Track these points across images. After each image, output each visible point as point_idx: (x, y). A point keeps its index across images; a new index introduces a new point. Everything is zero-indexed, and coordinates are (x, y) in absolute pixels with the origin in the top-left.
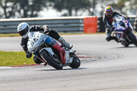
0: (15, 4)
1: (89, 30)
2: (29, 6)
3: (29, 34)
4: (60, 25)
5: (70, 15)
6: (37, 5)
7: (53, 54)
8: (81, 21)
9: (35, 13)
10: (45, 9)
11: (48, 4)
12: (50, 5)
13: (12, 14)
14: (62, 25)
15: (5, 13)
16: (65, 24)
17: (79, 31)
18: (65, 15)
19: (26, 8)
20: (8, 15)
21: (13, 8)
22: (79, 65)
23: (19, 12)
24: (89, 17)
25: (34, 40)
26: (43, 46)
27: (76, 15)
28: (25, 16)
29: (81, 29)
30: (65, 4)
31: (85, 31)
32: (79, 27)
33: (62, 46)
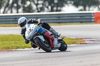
0: (45, 2)
1: (98, 21)
2: (54, 4)
3: (27, 26)
4: (78, 18)
5: (85, 10)
6: (61, 2)
7: (44, 40)
8: (93, 15)
9: (59, 8)
10: (66, 6)
11: (69, 2)
12: (71, 3)
13: (42, 9)
14: (79, 18)
15: (37, 9)
16: (81, 17)
17: (91, 22)
18: (81, 10)
19: (52, 5)
20: (39, 10)
21: (43, 5)
22: (66, 49)
23: (48, 7)
24: (98, 12)
25: (30, 30)
26: (37, 34)
27: (89, 10)
28: (52, 10)
29: (93, 20)
30: (81, 2)
31: (95, 22)
32: (91, 19)
33: (51, 35)
